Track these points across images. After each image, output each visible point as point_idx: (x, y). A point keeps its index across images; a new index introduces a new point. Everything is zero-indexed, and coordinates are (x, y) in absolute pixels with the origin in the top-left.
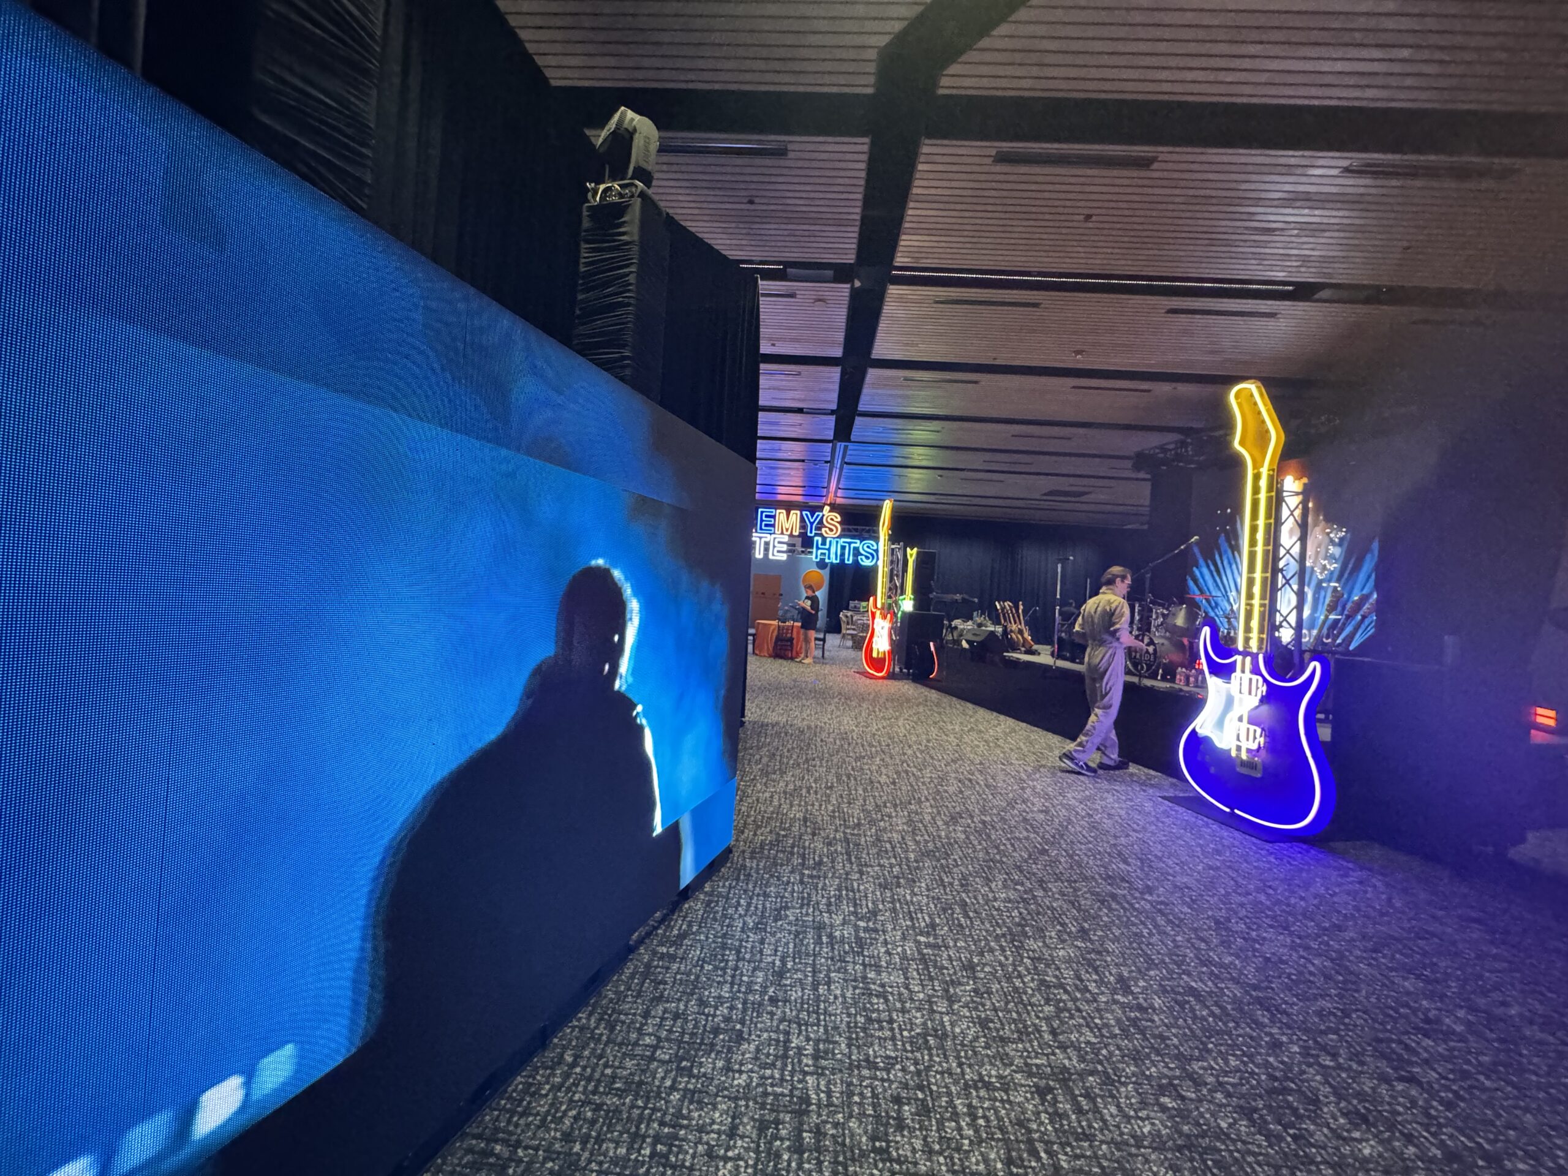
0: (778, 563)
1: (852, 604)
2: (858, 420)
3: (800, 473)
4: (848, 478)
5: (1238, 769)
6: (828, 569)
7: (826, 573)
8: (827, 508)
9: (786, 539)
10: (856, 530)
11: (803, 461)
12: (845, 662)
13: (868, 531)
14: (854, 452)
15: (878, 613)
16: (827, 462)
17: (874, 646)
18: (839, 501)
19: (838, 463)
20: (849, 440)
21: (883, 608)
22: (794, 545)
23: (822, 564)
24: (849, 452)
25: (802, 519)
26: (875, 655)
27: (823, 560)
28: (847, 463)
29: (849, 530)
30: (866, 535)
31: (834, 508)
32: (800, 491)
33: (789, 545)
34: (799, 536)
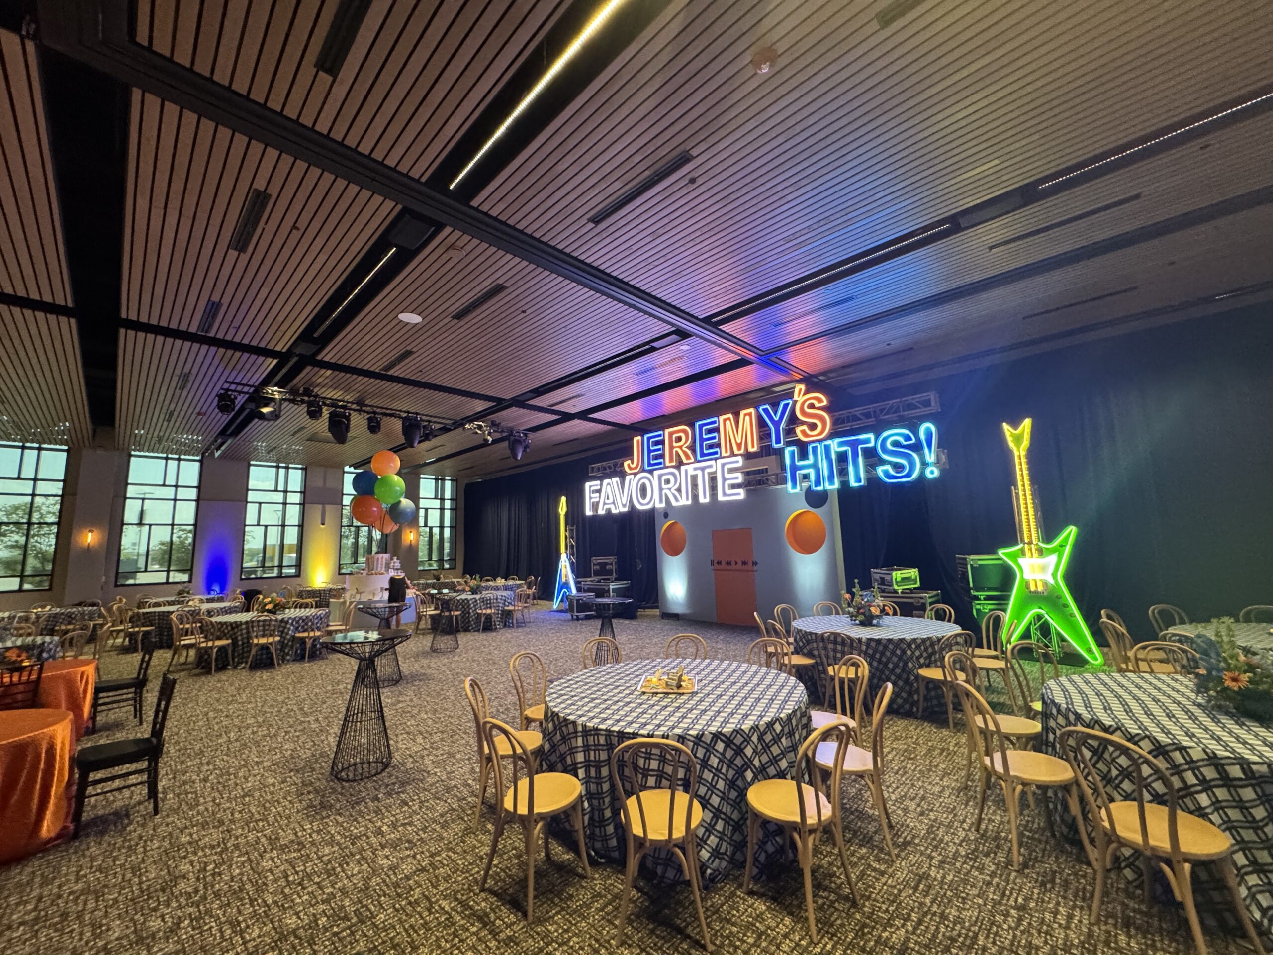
8: (799, 389)
10: (864, 415)
18: (820, 367)
29: (845, 420)
33: (742, 471)
34: (759, 452)
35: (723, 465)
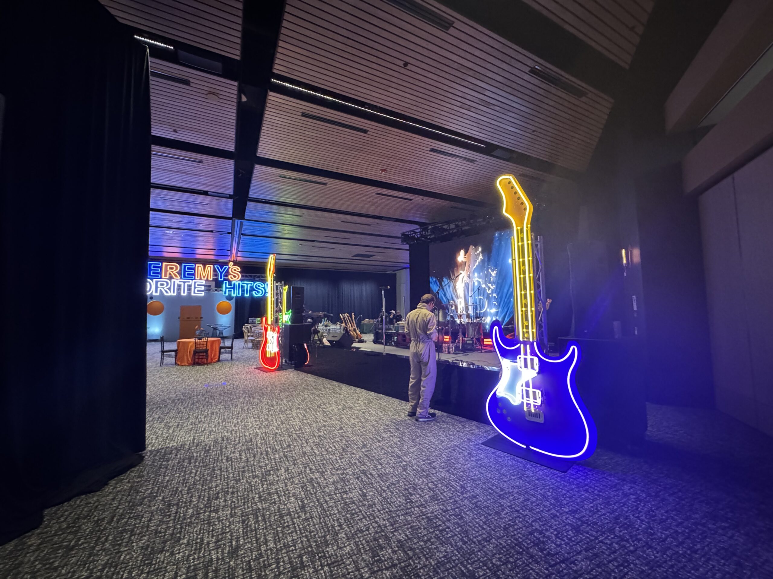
0: (198, 299)
1: (250, 320)
2: (250, 205)
3: (211, 240)
4: (244, 244)
5: (528, 418)
6: (234, 300)
7: (232, 303)
8: (231, 264)
9: (204, 282)
10: (251, 276)
11: (212, 231)
12: (248, 360)
13: (259, 277)
14: (248, 227)
15: (269, 327)
16: (229, 233)
17: (268, 350)
18: (239, 259)
19: (236, 234)
20: (244, 219)
21: (272, 324)
22: (210, 286)
23: (229, 298)
24: (244, 227)
25: (215, 270)
26: (268, 355)
27: (230, 295)
28: (242, 234)
29: (246, 276)
30: (257, 279)
31: (236, 263)
32: (212, 252)
33: (205, 286)
34: (212, 281)
35: (195, 283)
